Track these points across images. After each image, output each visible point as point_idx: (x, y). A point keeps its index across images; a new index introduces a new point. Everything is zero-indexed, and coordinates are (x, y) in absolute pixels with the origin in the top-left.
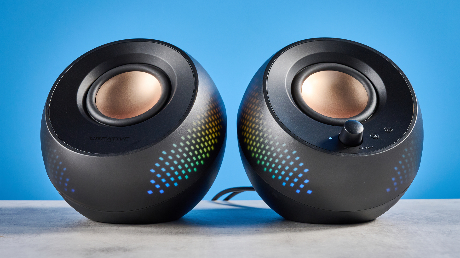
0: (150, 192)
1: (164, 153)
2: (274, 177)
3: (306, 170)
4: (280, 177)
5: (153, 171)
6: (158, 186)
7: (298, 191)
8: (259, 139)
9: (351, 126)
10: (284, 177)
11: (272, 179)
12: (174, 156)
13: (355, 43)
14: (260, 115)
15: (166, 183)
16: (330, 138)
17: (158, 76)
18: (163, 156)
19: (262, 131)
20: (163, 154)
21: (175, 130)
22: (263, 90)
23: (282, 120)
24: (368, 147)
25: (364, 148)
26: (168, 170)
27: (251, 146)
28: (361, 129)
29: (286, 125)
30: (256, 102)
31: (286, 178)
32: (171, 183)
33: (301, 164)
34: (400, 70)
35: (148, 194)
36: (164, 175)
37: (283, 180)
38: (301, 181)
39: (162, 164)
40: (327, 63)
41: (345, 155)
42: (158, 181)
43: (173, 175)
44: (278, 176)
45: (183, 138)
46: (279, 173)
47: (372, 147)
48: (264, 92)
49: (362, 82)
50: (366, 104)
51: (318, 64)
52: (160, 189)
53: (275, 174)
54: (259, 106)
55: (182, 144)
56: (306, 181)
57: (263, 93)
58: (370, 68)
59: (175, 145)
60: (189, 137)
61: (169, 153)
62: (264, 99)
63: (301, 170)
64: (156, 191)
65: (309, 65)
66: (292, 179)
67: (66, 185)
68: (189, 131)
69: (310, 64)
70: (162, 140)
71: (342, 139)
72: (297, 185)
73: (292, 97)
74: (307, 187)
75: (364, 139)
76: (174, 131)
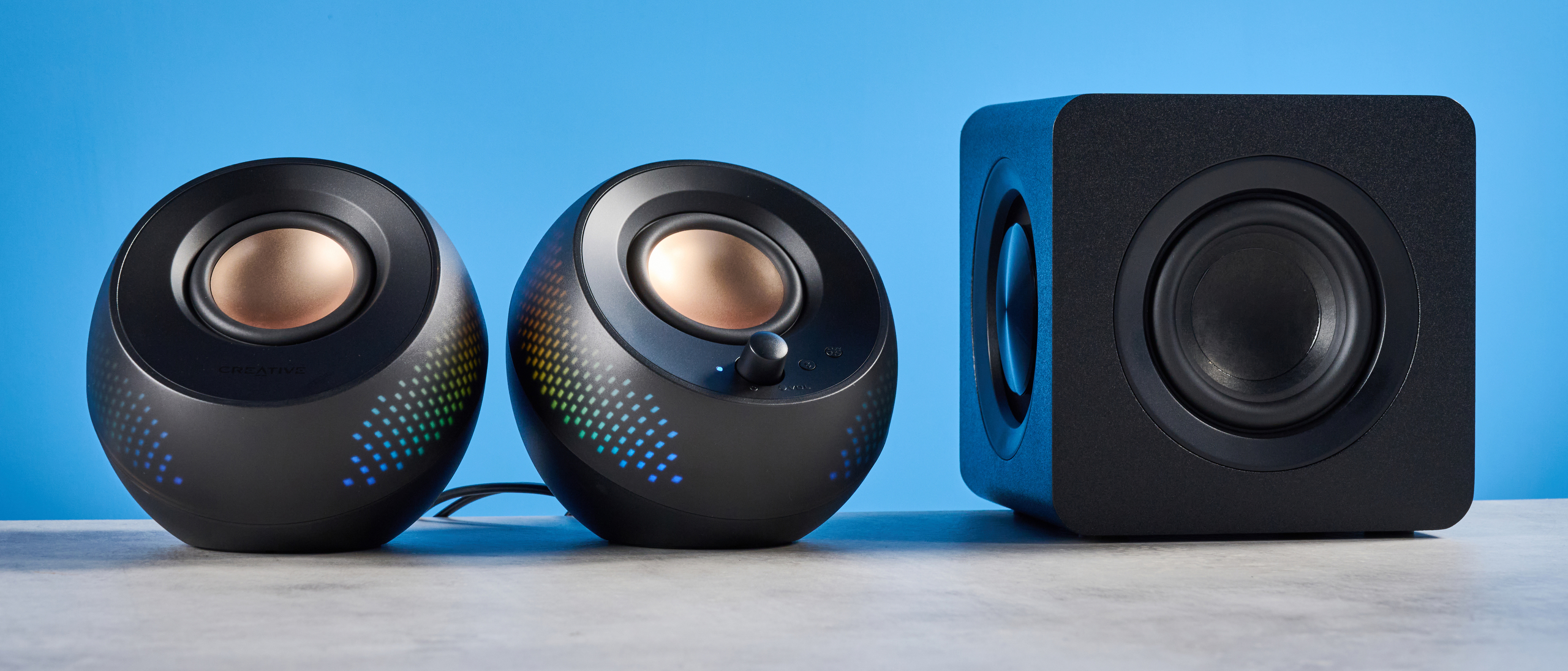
0: (348, 482)
1: (382, 399)
2: (601, 449)
3: (673, 434)
4: (615, 450)
5: (357, 437)
6: (364, 470)
7: (653, 478)
8: (571, 372)
9: (761, 344)
10: (624, 448)
11: (598, 453)
12: (400, 405)
13: (751, 173)
14: (571, 321)
15: (380, 462)
16: (720, 369)
17: (344, 240)
18: (379, 405)
19: (576, 353)
20: (379, 401)
21: (404, 351)
22: (576, 269)
23: (620, 331)
24: (796, 387)
25: (788, 388)
26: (388, 435)
27: (549, 387)
28: (782, 350)
29: (629, 343)
30: (562, 295)
31: (628, 451)
32: (391, 463)
33: (663, 422)
34: (848, 229)
35: (343, 484)
36: (378, 445)
37: (622, 454)
38: (661, 456)
39: (377, 422)
40: (697, 214)
41: (753, 401)
42: (367, 458)
43: (396, 446)
44: (612, 448)
45: (417, 369)
46: (614, 442)
47: (804, 387)
48: (578, 274)
49: (770, 253)
50: (780, 300)
51: (679, 215)
52: (367, 475)
53: (604, 443)
54: (569, 303)
55: (415, 381)
56: (672, 457)
57: (577, 276)
58: (784, 224)
59: (402, 384)
60: (428, 366)
61: (392, 401)
62: (580, 287)
63: (661, 433)
64: (360, 479)
65: (658, 216)
66: (640, 453)
67: (163, 468)
68: (429, 354)
69: (660, 215)
70: (379, 371)
71: (744, 370)
72: (651, 465)
73: (629, 280)
74: (672, 468)
75: (786, 372)
76: (402, 353)
